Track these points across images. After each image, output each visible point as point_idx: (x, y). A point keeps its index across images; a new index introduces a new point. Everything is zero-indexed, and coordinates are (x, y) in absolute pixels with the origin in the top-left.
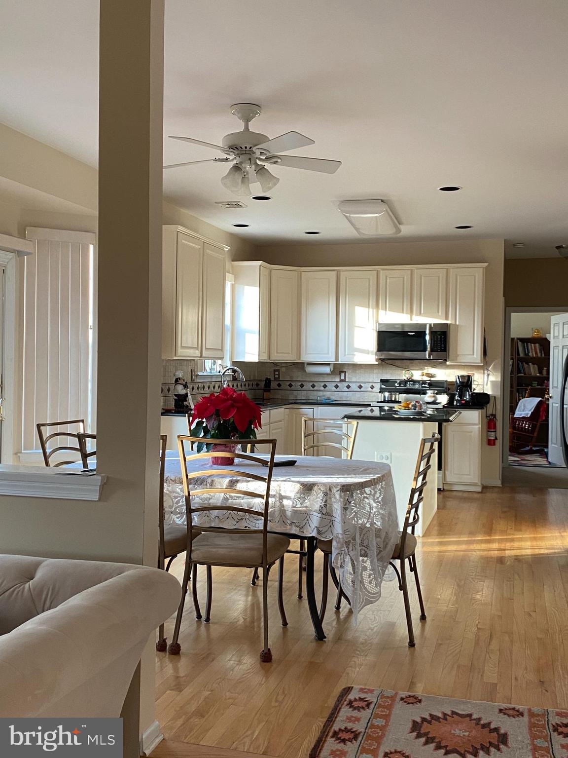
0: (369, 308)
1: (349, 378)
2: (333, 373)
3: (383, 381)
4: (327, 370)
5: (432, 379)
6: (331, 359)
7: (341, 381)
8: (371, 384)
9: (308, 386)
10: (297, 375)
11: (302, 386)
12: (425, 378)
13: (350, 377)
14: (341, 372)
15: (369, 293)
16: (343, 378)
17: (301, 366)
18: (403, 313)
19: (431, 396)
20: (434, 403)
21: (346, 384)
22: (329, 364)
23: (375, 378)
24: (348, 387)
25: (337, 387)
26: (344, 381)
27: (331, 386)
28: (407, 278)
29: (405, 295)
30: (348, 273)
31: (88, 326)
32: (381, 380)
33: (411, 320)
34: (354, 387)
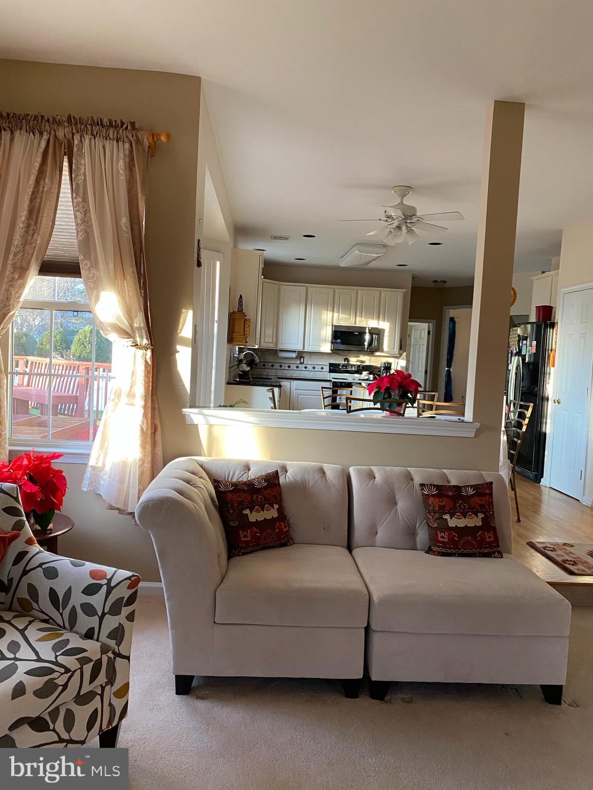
1: (306, 361)
2: (296, 357)
4: (294, 355)
5: (363, 364)
6: (300, 348)
7: (301, 363)
8: (321, 366)
9: (277, 366)
10: (270, 358)
11: (273, 366)
12: (359, 364)
13: (308, 361)
14: (301, 357)
16: (302, 361)
17: (275, 352)
19: (366, 376)
20: (367, 380)
21: (304, 366)
22: (295, 351)
23: (326, 362)
24: (306, 368)
25: (297, 367)
26: (303, 363)
27: (293, 367)
29: (352, 307)
30: (313, 289)
31: (214, 320)
32: (330, 364)
34: (310, 368)
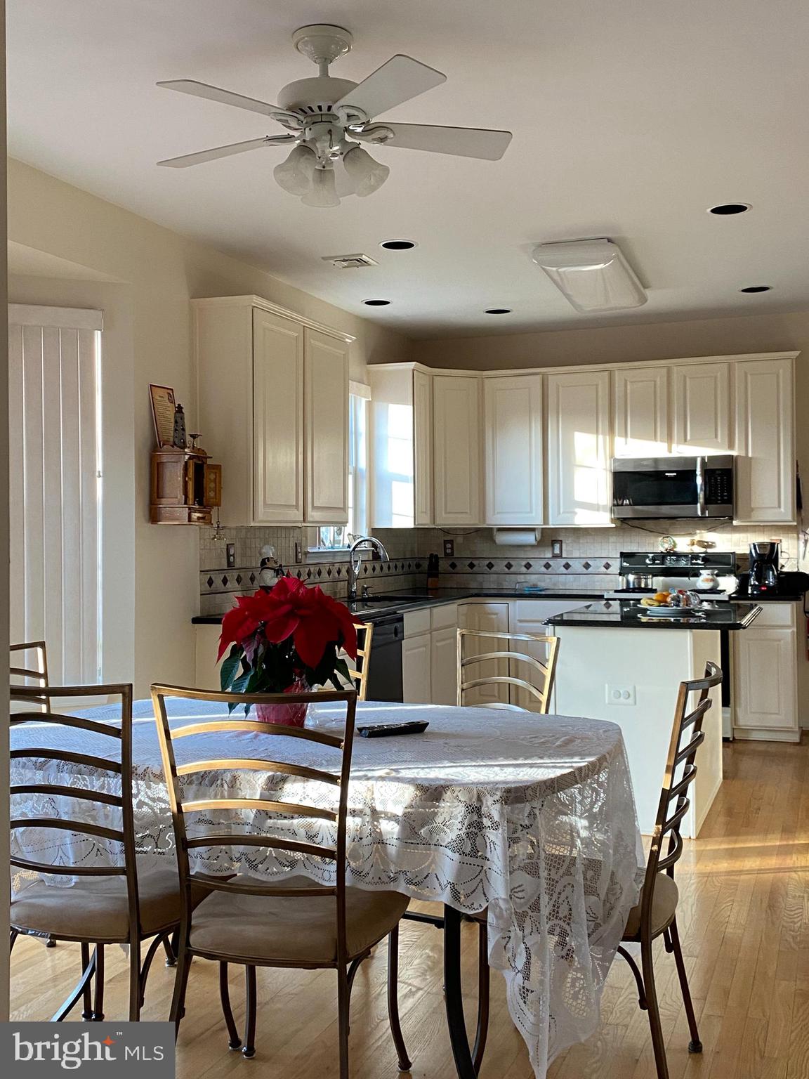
0: (597, 432)
1: (567, 551)
2: (540, 544)
3: (624, 556)
4: (530, 538)
5: (709, 551)
6: (536, 520)
7: (555, 557)
8: (604, 561)
9: (500, 566)
10: (482, 549)
11: (490, 566)
12: (697, 549)
13: (571, 549)
14: (553, 542)
15: (597, 410)
16: (557, 551)
17: (487, 534)
18: (655, 439)
19: (707, 580)
20: (714, 590)
21: (563, 562)
22: (533, 530)
23: (612, 550)
24: (567, 566)
25: (547, 566)
26: (560, 556)
27: (538, 566)
28: (661, 379)
29: (659, 410)
30: (560, 377)
31: (94, 472)
32: (622, 554)
33: (671, 452)
34: (577, 566)
